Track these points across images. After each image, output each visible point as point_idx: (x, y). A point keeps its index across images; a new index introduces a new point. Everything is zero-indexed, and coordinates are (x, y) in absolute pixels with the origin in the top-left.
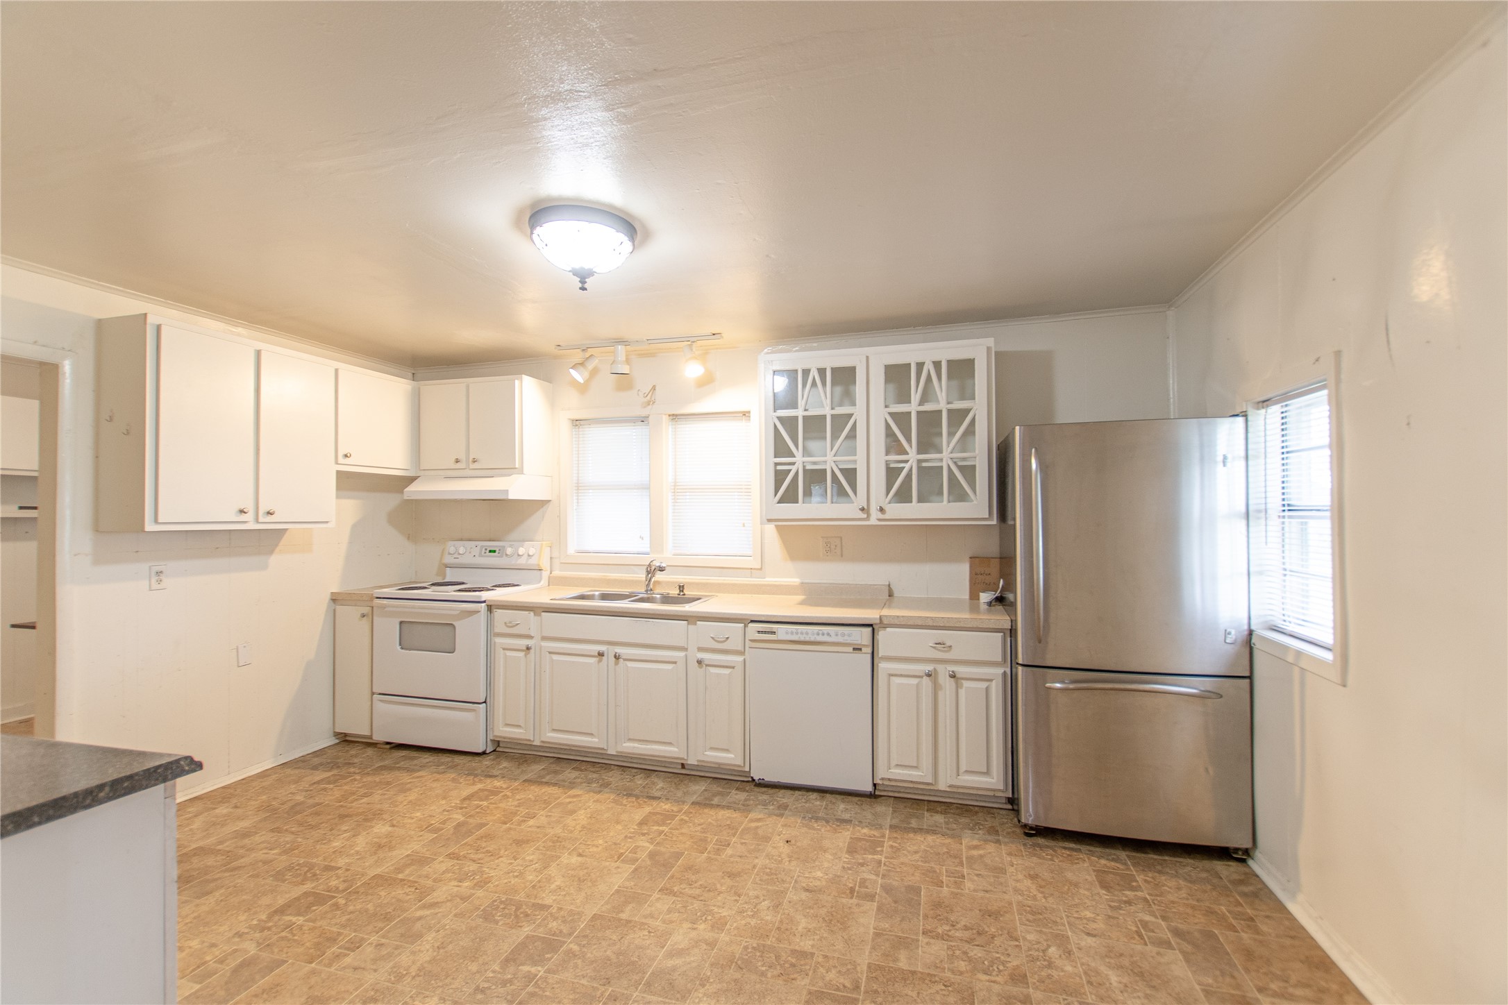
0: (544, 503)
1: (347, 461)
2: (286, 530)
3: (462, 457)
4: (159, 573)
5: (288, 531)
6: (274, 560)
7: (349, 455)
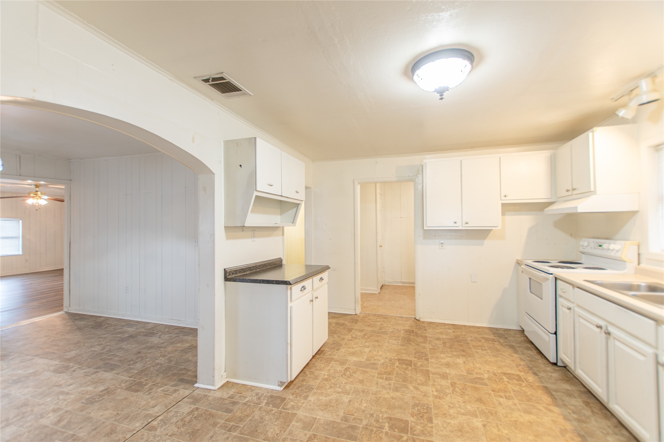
0: (634, 213)
1: (506, 198)
2: (492, 230)
3: (570, 188)
4: (442, 243)
5: (492, 231)
6: (487, 242)
7: (506, 195)
